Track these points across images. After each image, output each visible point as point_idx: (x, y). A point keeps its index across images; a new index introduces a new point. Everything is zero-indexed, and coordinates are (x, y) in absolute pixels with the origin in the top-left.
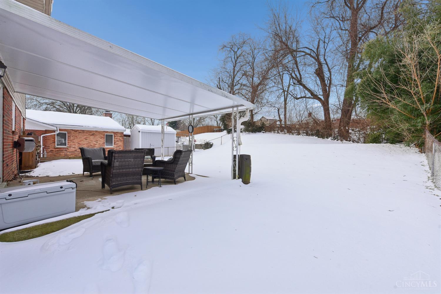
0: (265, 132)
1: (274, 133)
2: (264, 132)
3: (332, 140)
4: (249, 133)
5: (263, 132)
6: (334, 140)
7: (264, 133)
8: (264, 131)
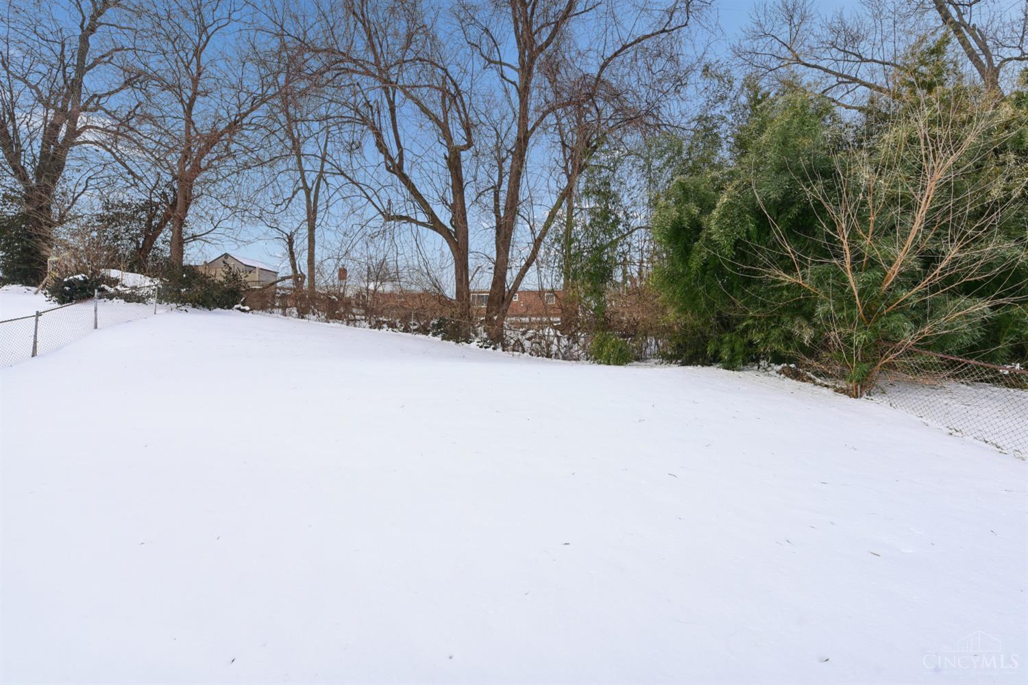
0: (251, 310)
1: (284, 314)
2: (247, 308)
3: (481, 347)
4: (183, 308)
5: (239, 309)
6: (486, 348)
7: (244, 311)
8: (243, 304)
